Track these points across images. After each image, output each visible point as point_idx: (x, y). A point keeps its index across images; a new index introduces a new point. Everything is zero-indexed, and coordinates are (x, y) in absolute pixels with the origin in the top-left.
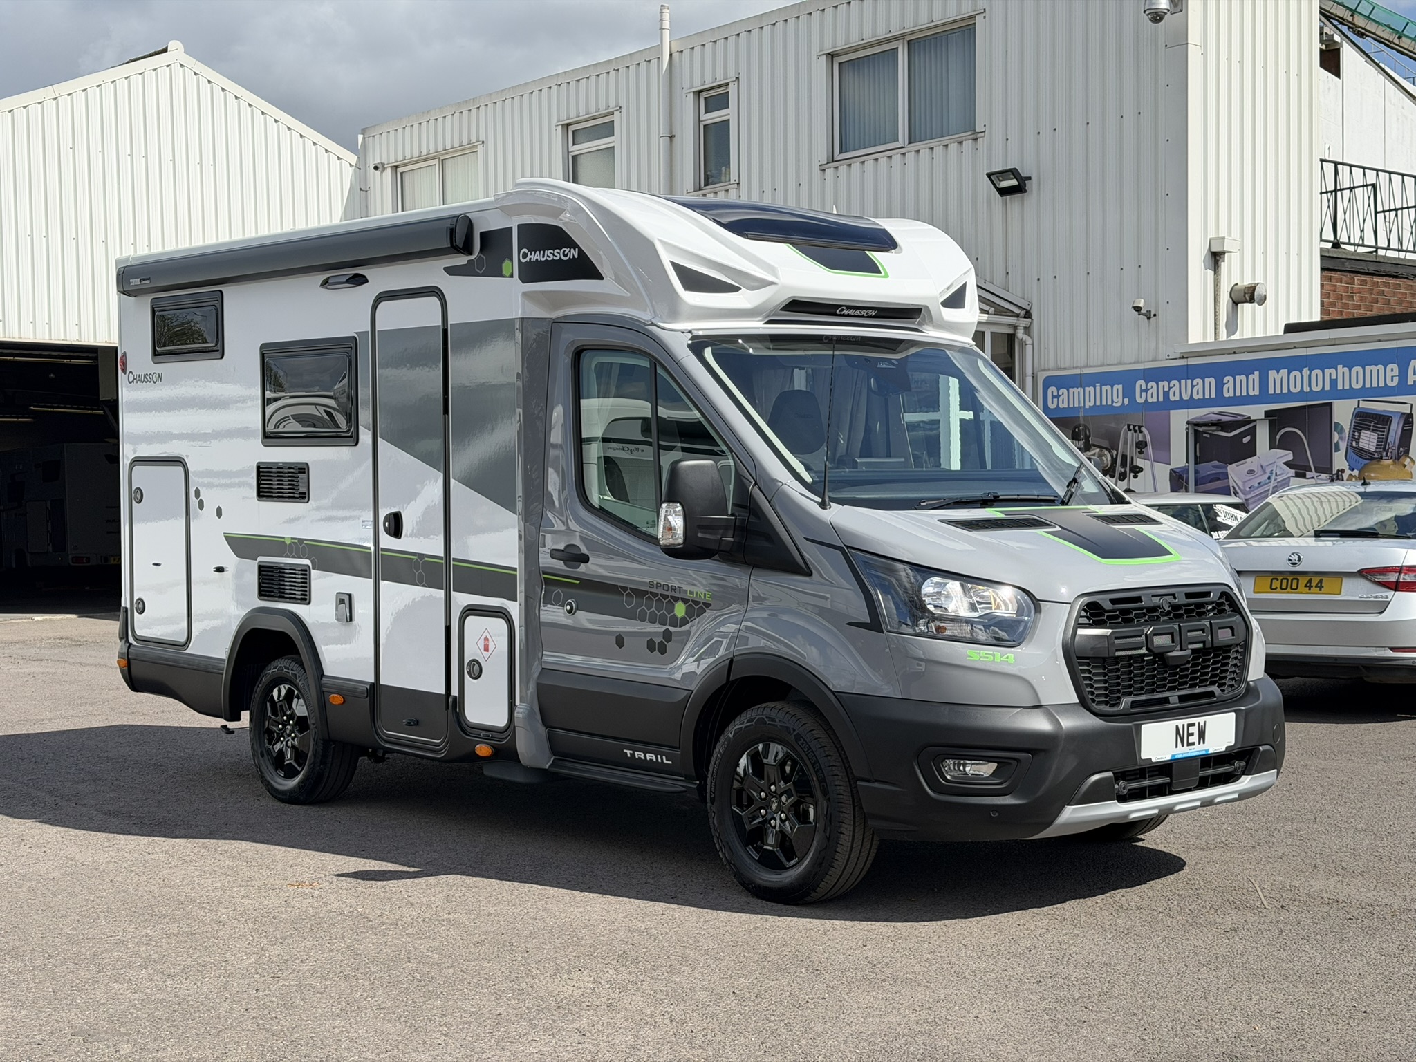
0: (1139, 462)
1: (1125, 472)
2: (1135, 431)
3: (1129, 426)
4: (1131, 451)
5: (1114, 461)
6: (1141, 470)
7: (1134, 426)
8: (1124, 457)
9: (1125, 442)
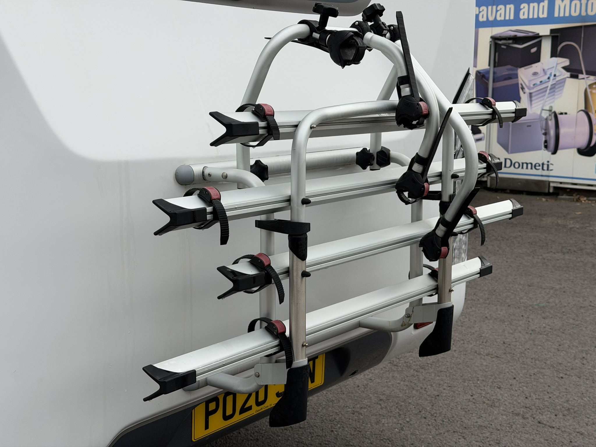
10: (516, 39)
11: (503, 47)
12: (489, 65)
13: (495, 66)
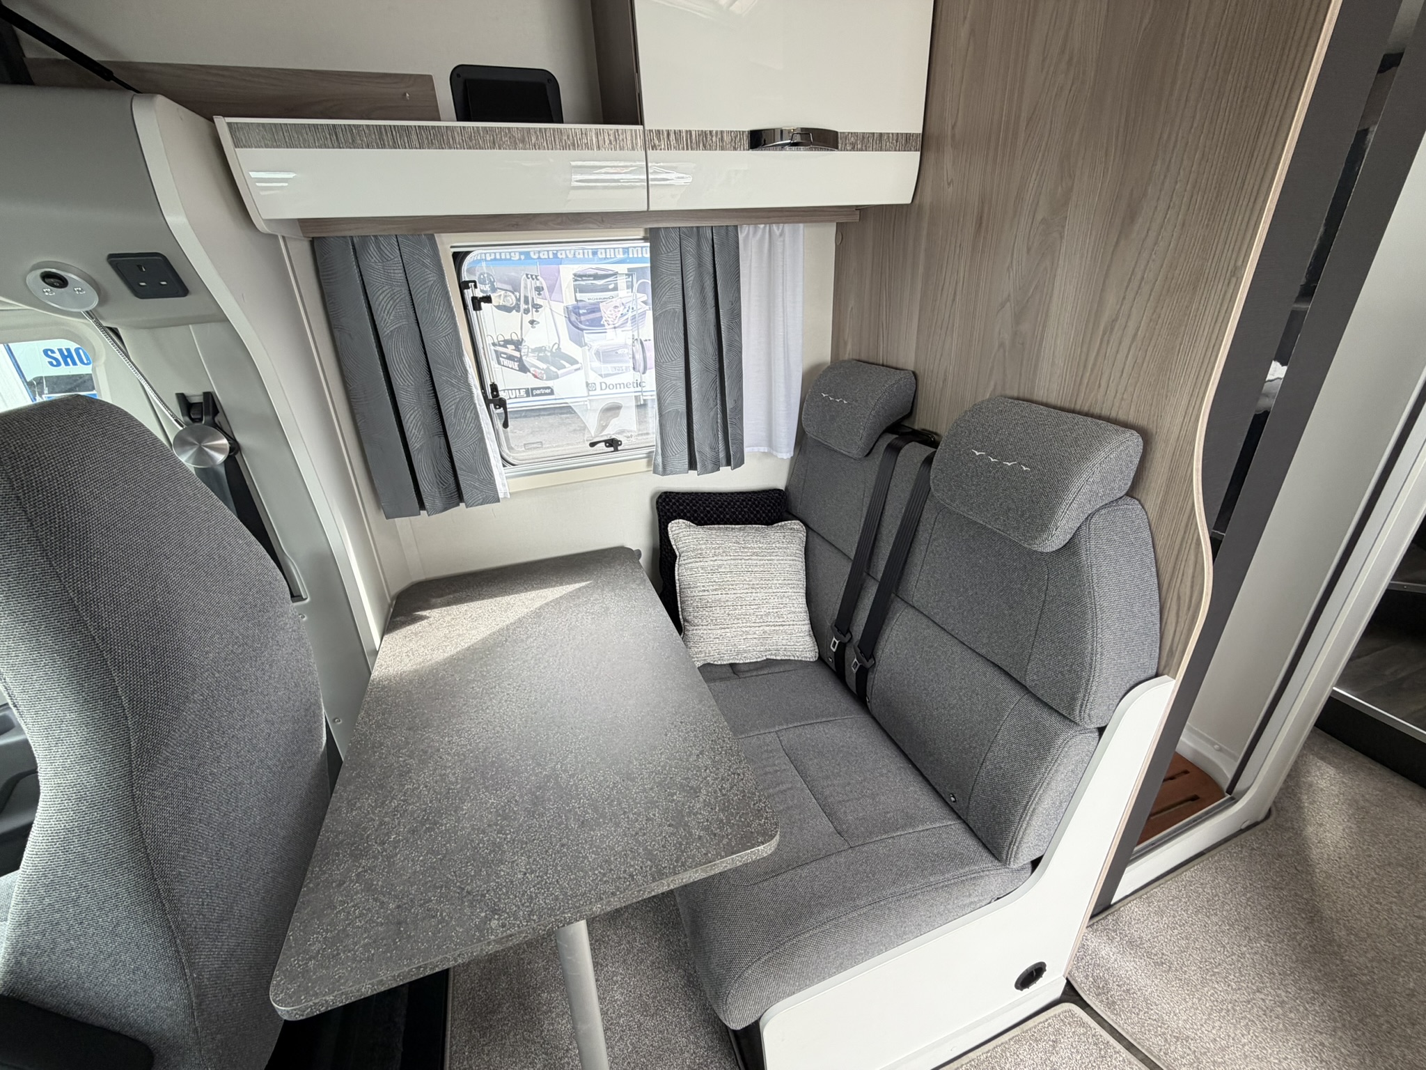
0: (538, 301)
1: (528, 308)
2: (533, 279)
3: (527, 275)
4: (532, 294)
5: (518, 300)
6: (541, 306)
7: (532, 276)
8: (526, 298)
9: (526, 288)
10: (595, 276)
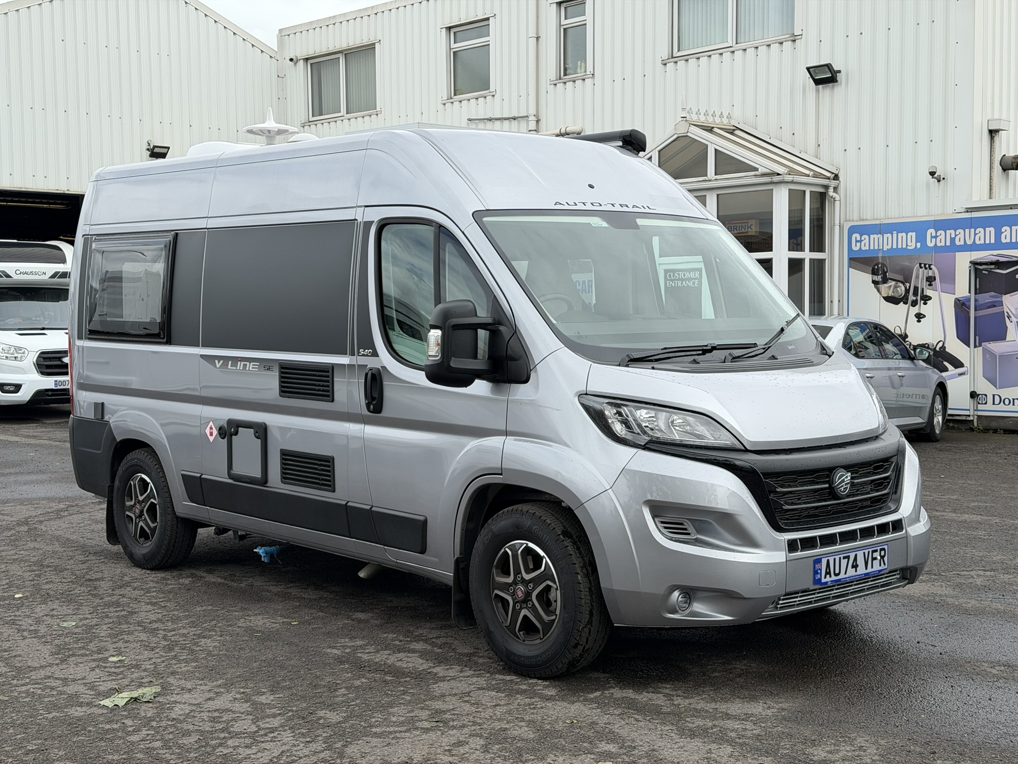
0: (929, 292)
1: (917, 300)
2: (926, 268)
3: (920, 264)
4: (922, 284)
5: (907, 291)
6: (930, 298)
7: (925, 265)
8: (916, 289)
9: (917, 277)
10: (998, 264)
11: (984, 272)
12: (970, 292)
13: (976, 293)
